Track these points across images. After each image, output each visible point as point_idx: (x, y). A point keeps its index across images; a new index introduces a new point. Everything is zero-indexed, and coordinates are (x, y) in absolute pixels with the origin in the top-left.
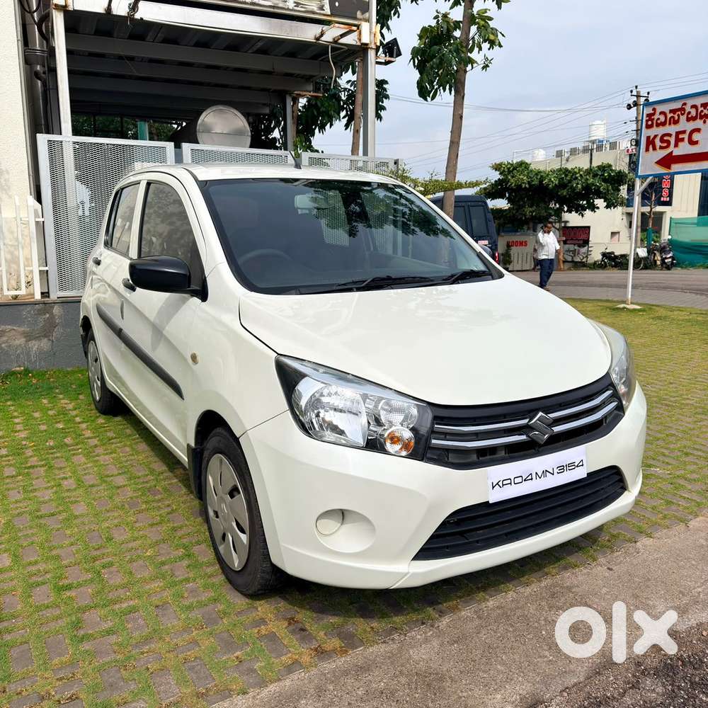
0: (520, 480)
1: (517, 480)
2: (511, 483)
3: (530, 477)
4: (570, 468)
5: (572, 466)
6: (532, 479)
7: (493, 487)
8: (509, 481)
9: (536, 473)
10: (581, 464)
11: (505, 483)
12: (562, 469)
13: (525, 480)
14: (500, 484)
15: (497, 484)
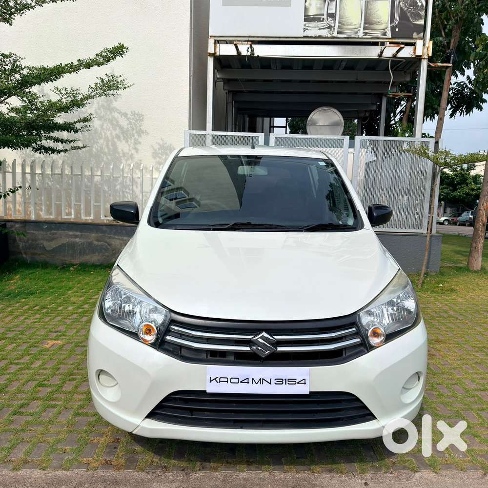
0: (236, 381)
1: (233, 380)
2: (227, 382)
3: (246, 381)
4: (290, 383)
5: (292, 381)
6: (248, 383)
7: (211, 381)
8: (226, 380)
9: (253, 379)
10: (303, 382)
11: (221, 380)
12: (280, 381)
13: (241, 382)
14: (218, 380)
15: (215, 379)
